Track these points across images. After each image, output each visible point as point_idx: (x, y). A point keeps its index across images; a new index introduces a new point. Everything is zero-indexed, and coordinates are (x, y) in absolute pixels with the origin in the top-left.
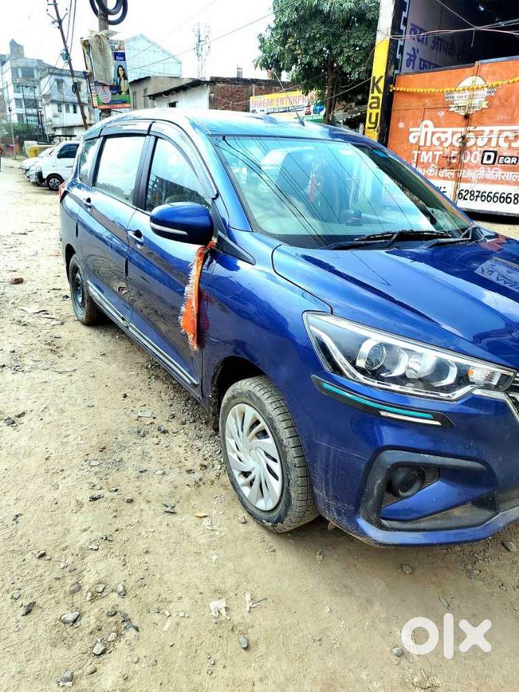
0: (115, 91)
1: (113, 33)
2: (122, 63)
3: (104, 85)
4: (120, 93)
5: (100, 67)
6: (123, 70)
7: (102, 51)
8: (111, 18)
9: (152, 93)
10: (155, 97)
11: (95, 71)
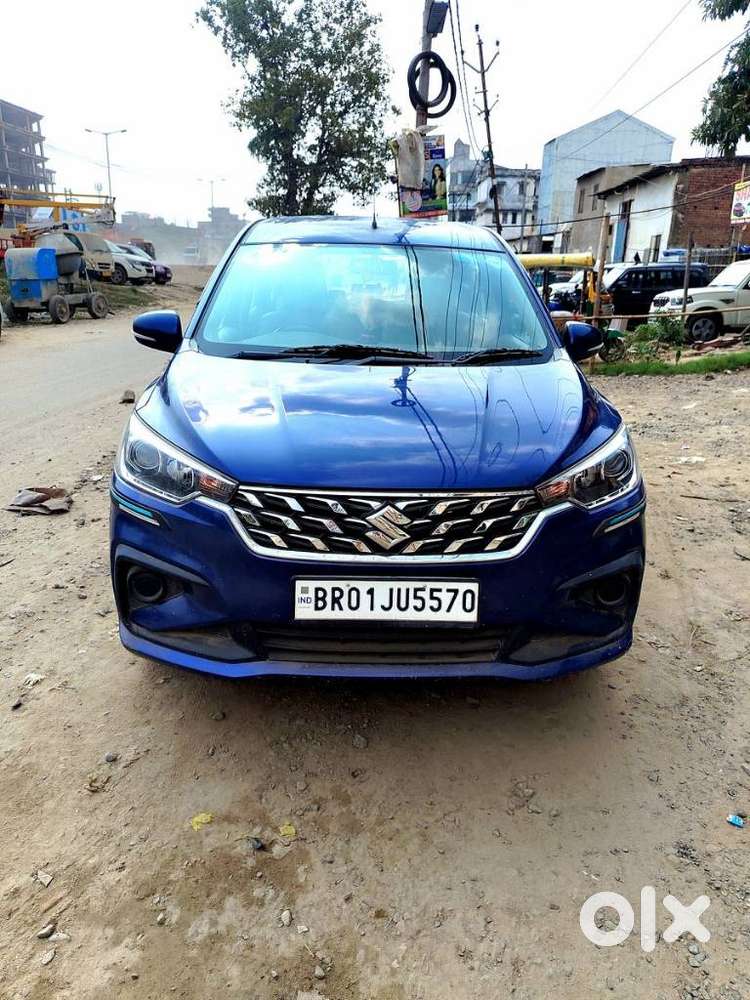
0: (427, 196)
1: (431, 128)
3: (412, 190)
4: (434, 197)
5: (410, 168)
6: (441, 169)
7: (413, 150)
8: (431, 110)
9: (605, 189)
10: (607, 195)
11: (402, 175)
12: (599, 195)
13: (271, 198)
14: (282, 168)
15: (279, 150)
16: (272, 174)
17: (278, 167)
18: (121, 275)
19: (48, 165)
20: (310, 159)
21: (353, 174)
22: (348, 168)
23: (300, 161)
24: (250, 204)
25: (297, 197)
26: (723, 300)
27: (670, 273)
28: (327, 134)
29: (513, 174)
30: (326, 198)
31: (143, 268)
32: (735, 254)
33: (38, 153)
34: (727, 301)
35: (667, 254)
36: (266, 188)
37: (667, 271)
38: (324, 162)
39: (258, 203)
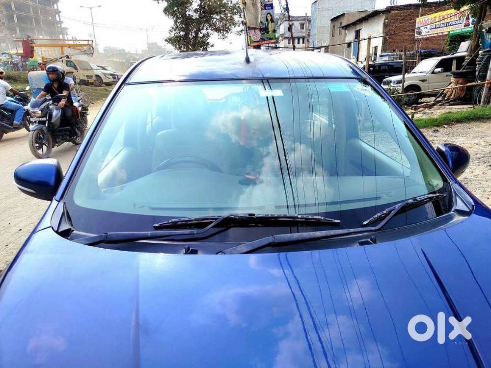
0: (264, 32)
2: (270, 11)
3: (255, 29)
4: (268, 32)
6: (271, 16)
9: (345, 24)
10: (347, 27)
11: (248, 20)
12: (343, 27)
13: (177, 37)
14: (181, 21)
15: (179, 12)
16: (176, 24)
17: (179, 21)
18: (99, 81)
19: (63, 25)
20: (195, 16)
21: (217, 23)
22: (215, 20)
23: (190, 17)
24: (166, 40)
25: (190, 36)
26: (420, 80)
27: (387, 66)
28: (203, 3)
29: (297, 19)
30: (204, 35)
31: (111, 77)
32: (418, 54)
33: (58, 19)
34: (423, 81)
35: (382, 56)
36: (174, 32)
37: (385, 65)
38: (203, 18)
39: (170, 39)
